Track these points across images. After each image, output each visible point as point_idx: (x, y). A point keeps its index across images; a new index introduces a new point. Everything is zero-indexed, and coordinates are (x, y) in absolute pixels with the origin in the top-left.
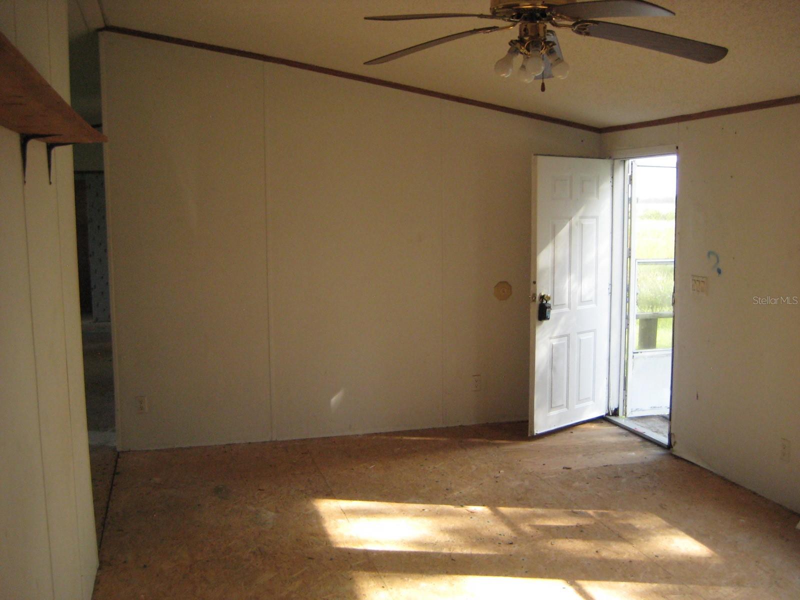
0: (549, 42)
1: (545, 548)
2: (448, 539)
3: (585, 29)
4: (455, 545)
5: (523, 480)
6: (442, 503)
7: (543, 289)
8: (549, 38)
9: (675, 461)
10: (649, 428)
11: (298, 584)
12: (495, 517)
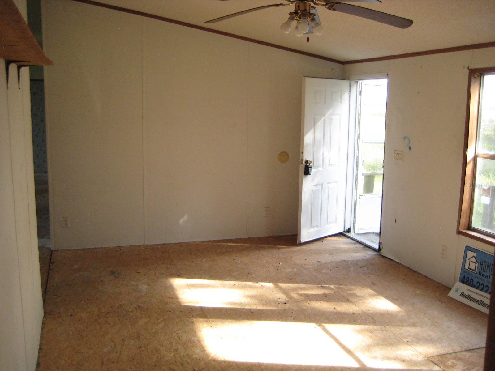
0: (312, 14)
1: (305, 306)
2: (249, 301)
3: (333, 7)
4: (253, 304)
5: (293, 268)
6: (246, 281)
7: (307, 157)
8: (312, 11)
9: (382, 259)
10: (368, 240)
11: (162, 325)
12: (277, 289)
